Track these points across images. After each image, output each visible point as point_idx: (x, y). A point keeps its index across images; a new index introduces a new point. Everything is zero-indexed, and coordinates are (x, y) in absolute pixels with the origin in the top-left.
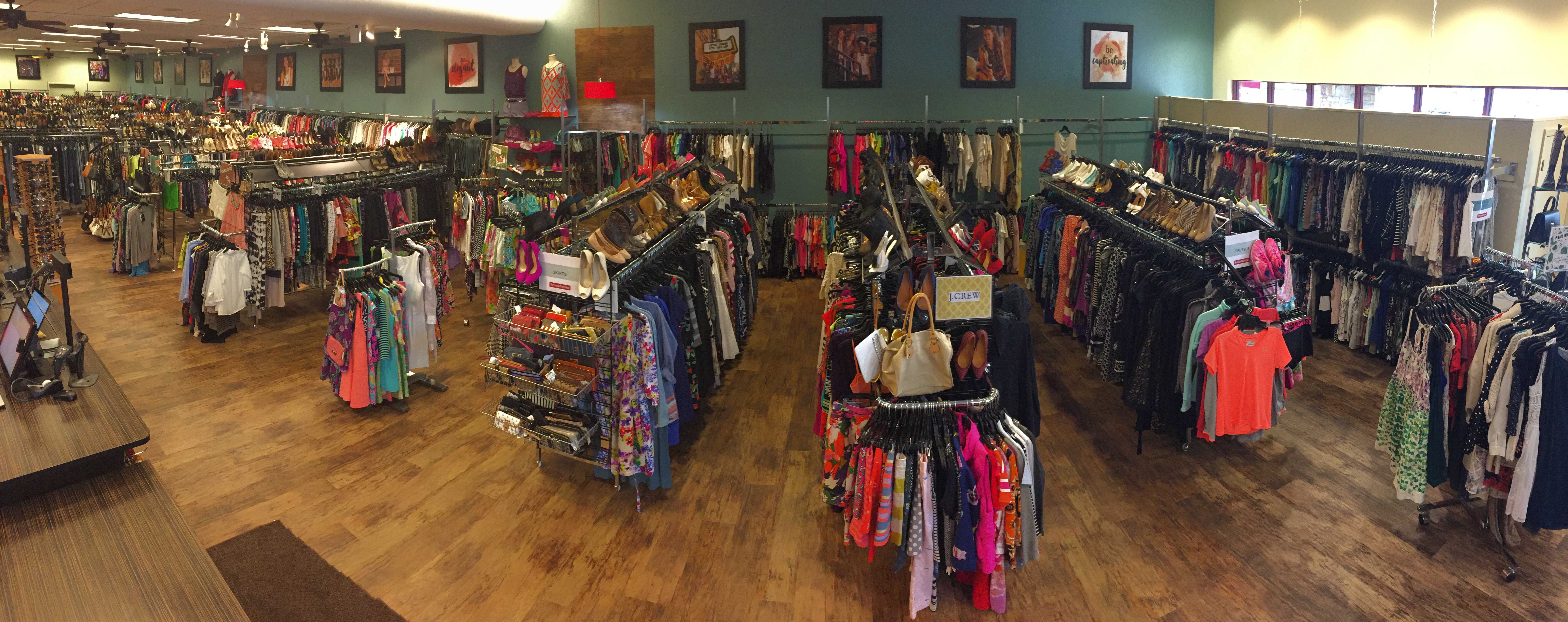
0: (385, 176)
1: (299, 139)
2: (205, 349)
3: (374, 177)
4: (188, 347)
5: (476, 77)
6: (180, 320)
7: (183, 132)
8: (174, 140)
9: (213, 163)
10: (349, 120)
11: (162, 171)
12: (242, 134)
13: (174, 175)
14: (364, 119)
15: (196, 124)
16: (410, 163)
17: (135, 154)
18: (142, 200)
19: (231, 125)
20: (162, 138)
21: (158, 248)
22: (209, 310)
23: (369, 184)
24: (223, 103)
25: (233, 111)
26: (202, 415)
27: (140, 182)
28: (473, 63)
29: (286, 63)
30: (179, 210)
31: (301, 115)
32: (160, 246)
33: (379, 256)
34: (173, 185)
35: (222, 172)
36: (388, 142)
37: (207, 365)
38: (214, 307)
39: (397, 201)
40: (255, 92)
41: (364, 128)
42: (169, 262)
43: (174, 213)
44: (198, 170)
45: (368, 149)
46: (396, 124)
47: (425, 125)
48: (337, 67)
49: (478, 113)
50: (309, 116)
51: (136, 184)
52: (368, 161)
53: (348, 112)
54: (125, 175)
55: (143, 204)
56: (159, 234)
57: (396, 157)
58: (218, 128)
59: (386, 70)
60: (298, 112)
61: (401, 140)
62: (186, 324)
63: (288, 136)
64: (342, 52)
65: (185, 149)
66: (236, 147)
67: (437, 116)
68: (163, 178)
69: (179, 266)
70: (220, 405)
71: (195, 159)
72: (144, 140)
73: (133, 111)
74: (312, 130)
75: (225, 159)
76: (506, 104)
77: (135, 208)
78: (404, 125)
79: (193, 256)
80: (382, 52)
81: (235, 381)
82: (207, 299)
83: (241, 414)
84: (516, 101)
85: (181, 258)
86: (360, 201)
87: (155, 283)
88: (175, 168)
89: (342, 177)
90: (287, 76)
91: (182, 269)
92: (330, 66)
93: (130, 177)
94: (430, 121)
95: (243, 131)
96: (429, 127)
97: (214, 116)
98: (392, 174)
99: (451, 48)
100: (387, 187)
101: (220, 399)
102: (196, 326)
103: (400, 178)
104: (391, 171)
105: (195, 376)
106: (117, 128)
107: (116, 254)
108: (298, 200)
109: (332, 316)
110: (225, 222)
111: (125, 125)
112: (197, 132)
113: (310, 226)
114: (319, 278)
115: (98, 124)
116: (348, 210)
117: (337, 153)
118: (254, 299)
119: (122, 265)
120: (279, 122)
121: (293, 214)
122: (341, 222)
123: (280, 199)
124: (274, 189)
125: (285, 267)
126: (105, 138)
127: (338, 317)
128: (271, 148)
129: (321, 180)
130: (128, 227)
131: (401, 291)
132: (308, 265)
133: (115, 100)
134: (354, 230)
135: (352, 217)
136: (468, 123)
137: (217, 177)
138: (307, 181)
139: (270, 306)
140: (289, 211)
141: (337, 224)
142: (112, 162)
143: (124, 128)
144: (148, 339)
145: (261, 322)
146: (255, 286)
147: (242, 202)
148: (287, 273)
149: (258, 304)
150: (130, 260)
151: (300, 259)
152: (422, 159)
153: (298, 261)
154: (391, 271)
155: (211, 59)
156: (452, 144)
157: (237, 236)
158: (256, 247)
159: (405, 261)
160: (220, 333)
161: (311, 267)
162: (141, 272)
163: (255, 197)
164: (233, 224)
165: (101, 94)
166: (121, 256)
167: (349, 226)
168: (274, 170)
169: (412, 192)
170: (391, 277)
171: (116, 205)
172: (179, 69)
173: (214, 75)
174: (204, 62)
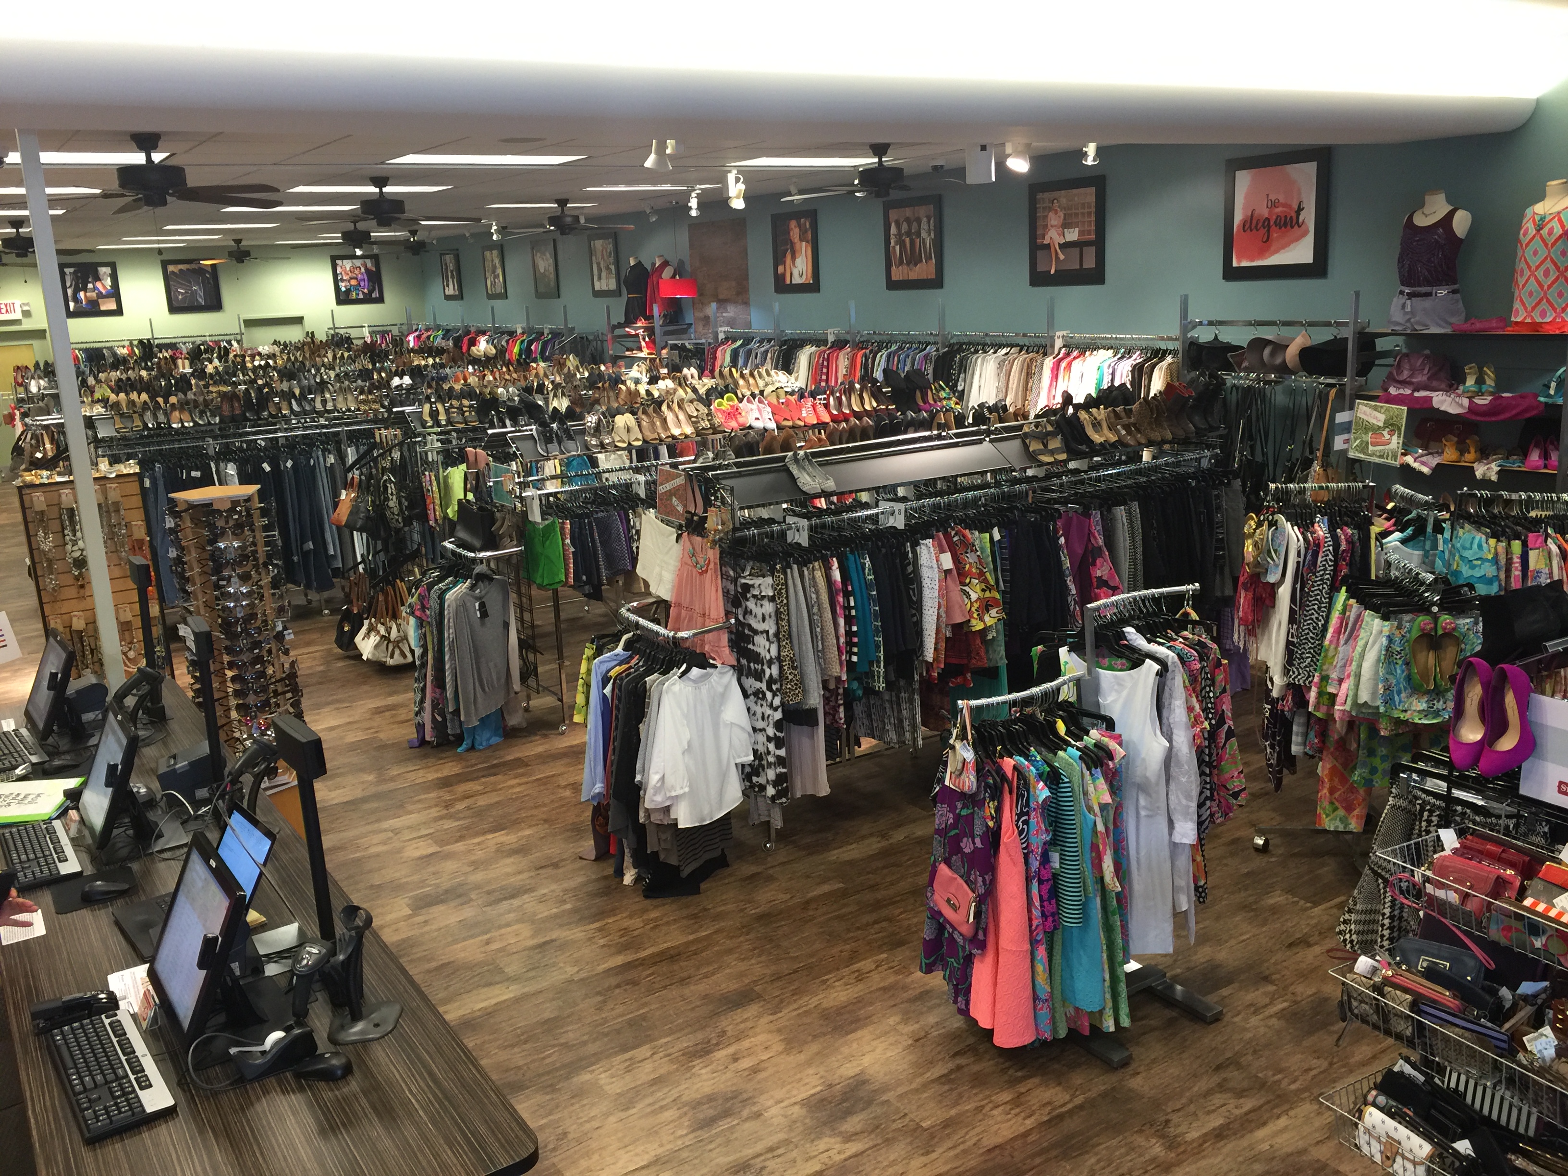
0: (1059, 476)
1: (839, 400)
2: (653, 915)
3: (1029, 480)
4: (613, 912)
5: (1309, 242)
6: (588, 846)
7: (562, 404)
8: (543, 425)
9: (637, 470)
10: (960, 350)
11: (522, 499)
12: (700, 399)
13: (549, 505)
14: (1001, 346)
15: (592, 383)
16: (1125, 445)
17: (454, 464)
18: (479, 569)
19: (674, 379)
20: (515, 423)
21: (524, 678)
22: (656, 818)
23: (1023, 495)
24: (650, 331)
25: (673, 348)
26: (658, 1081)
27: (470, 528)
28: (1300, 210)
29: (795, 233)
30: (566, 584)
31: (840, 344)
32: (528, 672)
33: (1052, 669)
34: (548, 531)
35: (662, 489)
36: (1068, 399)
37: (662, 953)
38: (667, 810)
39: (1090, 534)
40: (722, 302)
41: (1000, 365)
42: (552, 710)
43: (556, 592)
44: (604, 489)
45: (1016, 416)
46: (1082, 353)
47: (1158, 354)
48: (924, 234)
49: (1311, 324)
50: (860, 345)
51: (462, 534)
52: (1017, 443)
53: (958, 331)
54: (435, 513)
55: (481, 577)
56: (522, 644)
57: (1090, 432)
58: (642, 389)
59: (1054, 236)
60: (831, 339)
61: (1100, 391)
62: (602, 855)
63: (813, 395)
64: (937, 202)
65: (570, 444)
66: (689, 430)
67: (1194, 334)
68: (525, 514)
69: (577, 719)
70: (703, 1051)
71: (594, 463)
72: (474, 429)
73: (443, 366)
74: (867, 377)
75: (665, 458)
76: (1398, 301)
77: (462, 587)
78: (1103, 356)
79: (608, 690)
80: (1047, 195)
81: (734, 987)
82: (650, 792)
83: (755, 1072)
84: (1429, 294)
85: (580, 699)
86: (997, 536)
87: (520, 763)
88: (551, 487)
89: (951, 483)
90: (798, 261)
91: (585, 725)
92: (909, 233)
93: (446, 517)
94: (1171, 346)
95: (702, 391)
96: (1169, 359)
97: (631, 362)
98: (1076, 472)
99: (1244, 179)
100: (1065, 502)
101: (700, 1036)
102: (628, 860)
103: (1098, 479)
104: (1072, 465)
105: (634, 983)
106: (408, 409)
107: (422, 701)
108: (848, 542)
109: (942, 815)
110: (679, 605)
111: (428, 398)
112: (597, 402)
113: (880, 599)
114: (906, 723)
115: (364, 402)
116: (971, 558)
117: (940, 427)
118: (762, 780)
119: (439, 727)
120: (786, 364)
121: (837, 575)
122: (955, 588)
123: (805, 542)
124: (790, 520)
125: (826, 700)
126: (384, 434)
127: (957, 818)
128: (772, 425)
129: (901, 491)
130: (449, 634)
131: (1110, 756)
132: (878, 693)
133: (399, 342)
134: (986, 606)
135: (981, 575)
136: (1280, 347)
137: (650, 501)
138: (864, 497)
139: (798, 795)
140: (828, 569)
141: (944, 593)
142: (400, 487)
143: (427, 407)
144: (516, 902)
145: (783, 836)
146: (761, 749)
147: (713, 555)
148: (830, 713)
149: (771, 791)
150: (457, 712)
151: (859, 679)
152: (1156, 436)
153: (855, 685)
154: (1086, 707)
155: (615, 237)
156: (1234, 398)
157: (710, 636)
158: (755, 657)
159: (1120, 683)
160: (686, 872)
161: (887, 697)
162: (485, 738)
163: (743, 541)
164: (697, 608)
165: (366, 332)
166: (435, 706)
167: (974, 597)
168: (784, 475)
169: (1129, 513)
170: (1086, 721)
171: (417, 584)
172: (544, 264)
173: (625, 272)
174: (598, 244)
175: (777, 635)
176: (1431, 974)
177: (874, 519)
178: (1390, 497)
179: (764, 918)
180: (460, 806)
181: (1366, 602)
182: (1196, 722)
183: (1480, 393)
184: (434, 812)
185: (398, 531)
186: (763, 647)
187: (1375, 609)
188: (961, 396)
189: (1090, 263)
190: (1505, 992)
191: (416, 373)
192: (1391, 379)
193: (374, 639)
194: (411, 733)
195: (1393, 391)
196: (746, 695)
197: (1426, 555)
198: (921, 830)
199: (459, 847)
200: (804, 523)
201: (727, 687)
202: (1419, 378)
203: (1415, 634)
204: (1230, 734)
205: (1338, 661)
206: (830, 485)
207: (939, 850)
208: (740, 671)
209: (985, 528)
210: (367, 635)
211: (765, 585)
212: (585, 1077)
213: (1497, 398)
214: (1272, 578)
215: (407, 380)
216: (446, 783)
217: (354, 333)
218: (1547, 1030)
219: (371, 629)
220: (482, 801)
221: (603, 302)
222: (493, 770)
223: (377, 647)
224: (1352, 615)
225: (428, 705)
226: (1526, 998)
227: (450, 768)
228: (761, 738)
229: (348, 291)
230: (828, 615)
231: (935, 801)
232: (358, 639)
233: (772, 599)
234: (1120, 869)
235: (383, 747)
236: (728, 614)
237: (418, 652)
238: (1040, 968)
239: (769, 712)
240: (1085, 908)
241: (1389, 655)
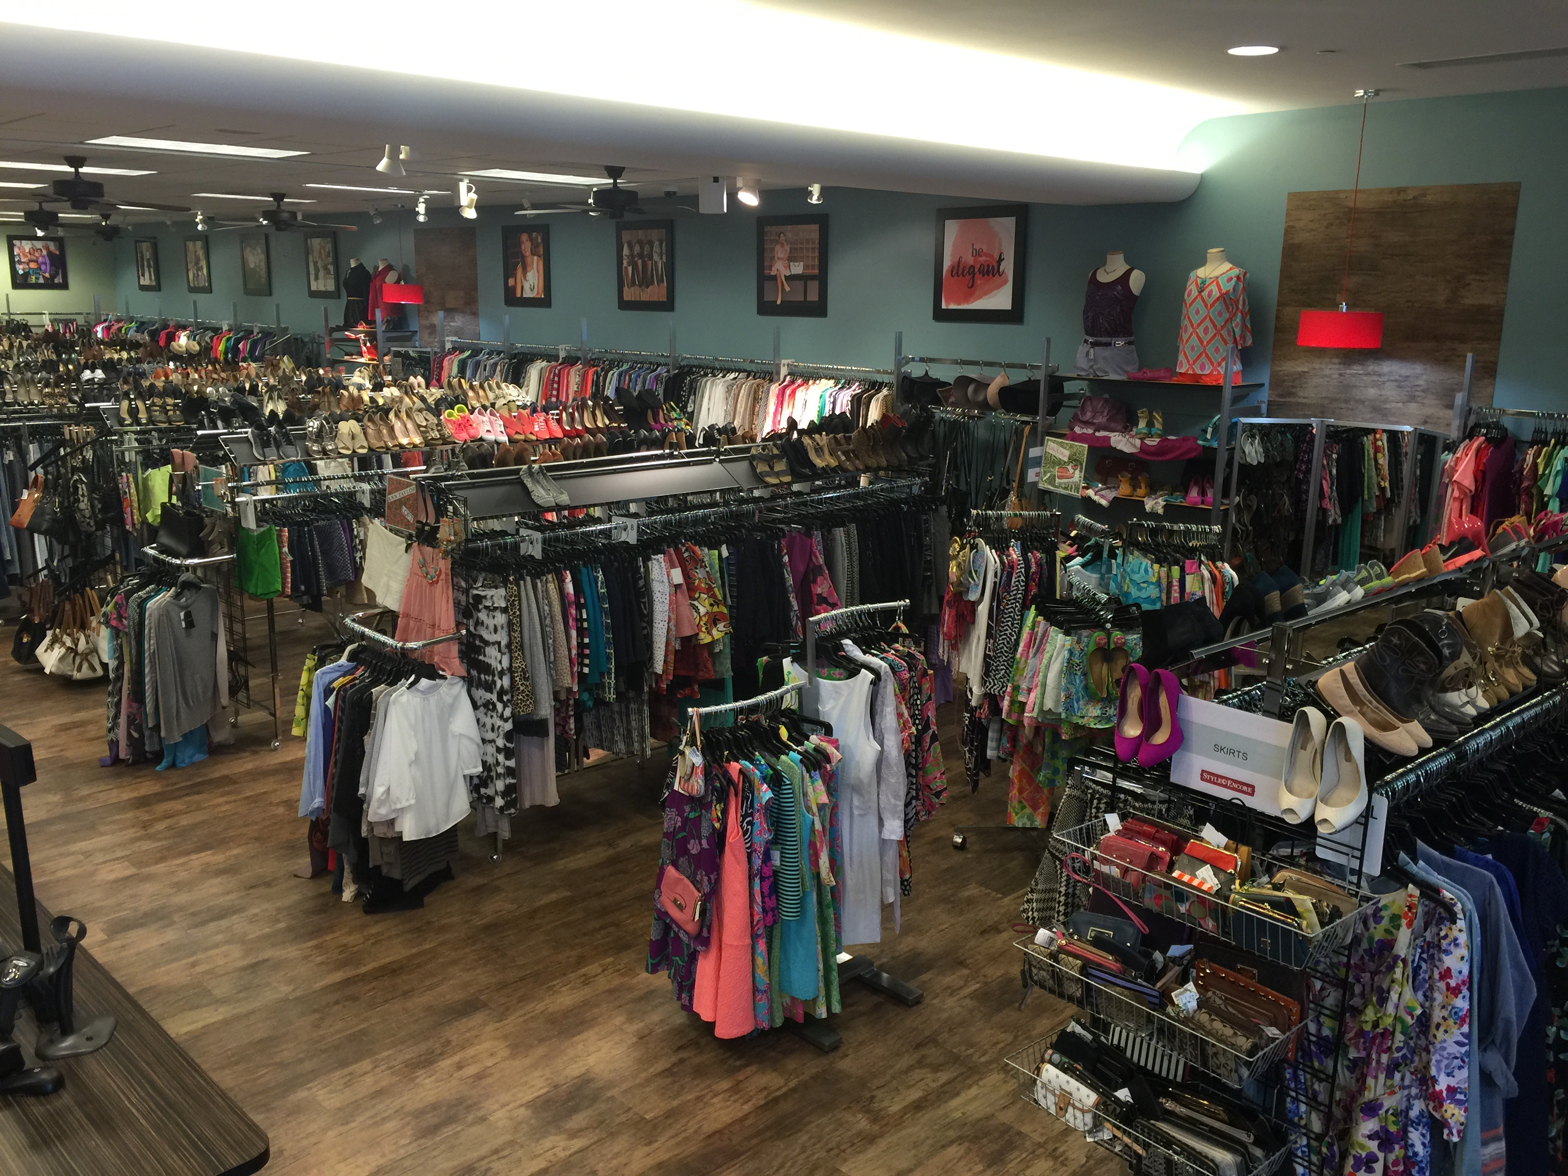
0: (783, 497)
1: (572, 416)
2: (374, 930)
3: (756, 500)
4: (330, 929)
5: (1008, 289)
6: (304, 863)
7: (281, 408)
8: (260, 428)
9: (359, 479)
10: (690, 373)
11: (234, 505)
12: (429, 409)
13: (264, 512)
14: (730, 371)
15: (312, 386)
16: (845, 470)
17: (156, 465)
18: (184, 577)
19: (399, 387)
20: (228, 424)
21: (233, 691)
22: (379, 832)
23: (750, 515)
24: (372, 336)
25: (397, 354)
27: (174, 533)
28: (1001, 260)
29: (527, 247)
30: (282, 594)
31: (571, 361)
32: (238, 686)
33: (776, 678)
34: (264, 538)
35: (387, 499)
36: (792, 424)
37: (383, 968)
38: (391, 823)
39: (812, 553)
40: (452, 311)
41: (729, 389)
42: (263, 725)
43: (270, 603)
44: (326, 496)
45: (744, 438)
46: (806, 382)
47: (874, 386)
49: (1010, 366)
50: (591, 363)
51: (165, 539)
52: (745, 464)
53: (688, 354)
54: (132, 517)
55: (187, 586)
56: (232, 656)
57: (813, 456)
58: (366, 396)
59: (780, 268)
60: (562, 355)
61: (822, 419)
62: (318, 872)
63: (546, 410)
64: (669, 227)
65: (290, 449)
66: (417, 440)
67: (907, 369)
68: (237, 520)
69: (296, 731)
70: (426, 1061)
71: (313, 470)
72: (178, 429)
73: (139, 361)
74: (598, 395)
75: (389, 468)
76: (1083, 349)
77: (165, 597)
78: (826, 385)
79: (330, 702)
80: (774, 229)
81: (460, 996)
82: (374, 805)
83: (480, 1077)
84: (1108, 344)
85: (298, 714)
86: (725, 553)
87: (227, 780)
88: (265, 494)
89: (681, 501)
90: (530, 275)
91: (303, 739)
92: (641, 256)
93: (144, 521)
94: (886, 379)
95: (430, 400)
96: (885, 391)
97: (352, 368)
98: (799, 494)
99: (952, 228)
100: (788, 522)
101: (423, 1047)
102: (347, 876)
103: (820, 502)
104: (796, 487)
105: (354, 998)
106: (103, 405)
107: (116, 716)
108: (580, 555)
109: (671, 819)
110: (407, 615)
111: (126, 395)
112: (316, 407)
113: (612, 613)
114: (635, 734)
115: (49, 395)
116: (700, 574)
117: (672, 446)
118: (490, 791)
119: (136, 745)
120: (516, 377)
121: (570, 588)
122: (684, 601)
123: (538, 554)
124: (523, 532)
125: (557, 711)
126: (73, 430)
127: (685, 820)
128: (504, 438)
129: (633, 508)
130: (149, 645)
131: (828, 759)
132: (608, 704)
133: (86, 333)
134: (714, 620)
135: (710, 590)
136: (982, 386)
137: (378, 509)
138: (597, 512)
139: (527, 805)
140: (561, 581)
141: (674, 607)
142: (93, 488)
143: (125, 404)
144: (223, 923)
145: (510, 847)
146: (490, 760)
147: (444, 565)
148: (561, 725)
149: (499, 802)
150: (157, 728)
151: (589, 691)
152: (872, 462)
153: (586, 696)
154: (806, 713)
155: (334, 236)
156: (941, 430)
157: (438, 648)
158: (486, 668)
159: (837, 691)
160: (409, 886)
161: (616, 708)
162: (189, 755)
163: (476, 552)
164: (426, 618)
165: (46, 320)
166: (131, 721)
167: (702, 611)
168: (518, 488)
169: (848, 534)
170: (806, 727)
171: (113, 592)
172: (255, 259)
173: (344, 274)
174: (316, 243)
175: (509, 646)
176: (1099, 942)
177: (607, 533)
178: (1074, 525)
179: (490, 928)
180: (161, 826)
181: (1051, 619)
182: (904, 727)
183: (1150, 435)
184: (131, 833)
185: (89, 535)
186: (494, 658)
187: (1059, 625)
188: (691, 418)
189: (813, 296)
190: (1157, 956)
191: (109, 366)
192: (1076, 420)
193: (58, 651)
194: (104, 751)
195: (1077, 430)
196: (475, 706)
197: (1102, 578)
198: (648, 838)
199: (161, 868)
200: (538, 536)
201: (456, 698)
202: (1100, 420)
203: (1092, 647)
204: (934, 738)
205: (1028, 673)
206: (564, 499)
207: (666, 852)
208: (470, 683)
209: (714, 545)
210: (51, 647)
211: (497, 596)
212: (301, 1094)
213: (1164, 440)
214: (973, 597)
215: (99, 374)
216: (142, 803)
217: (32, 321)
218: (1190, 986)
219: (55, 640)
220: (185, 821)
221: (321, 303)
222: (197, 788)
223: (62, 659)
224: (1040, 630)
225: (123, 720)
226: (1175, 960)
227: (148, 787)
228: (490, 749)
229: (26, 275)
230: (560, 627)
231: (663, 806)
232: (40, 651)
233: (504, 610)
234: (835, 866)
235: (70, 766)
236: (458, 625)
237: (112, 664)
238: (760, 961)
239: (499, 723)
240: (802, 903)
241: (1069, 667)
